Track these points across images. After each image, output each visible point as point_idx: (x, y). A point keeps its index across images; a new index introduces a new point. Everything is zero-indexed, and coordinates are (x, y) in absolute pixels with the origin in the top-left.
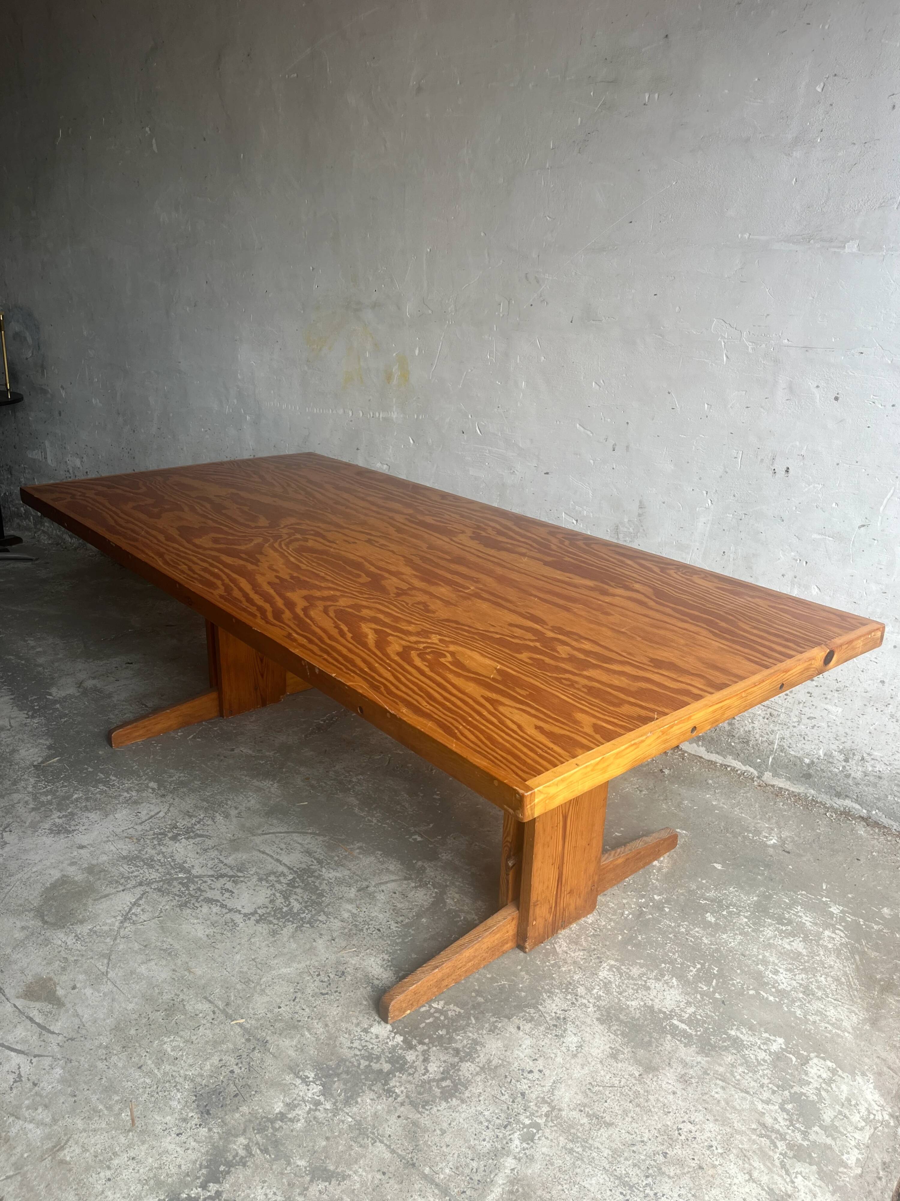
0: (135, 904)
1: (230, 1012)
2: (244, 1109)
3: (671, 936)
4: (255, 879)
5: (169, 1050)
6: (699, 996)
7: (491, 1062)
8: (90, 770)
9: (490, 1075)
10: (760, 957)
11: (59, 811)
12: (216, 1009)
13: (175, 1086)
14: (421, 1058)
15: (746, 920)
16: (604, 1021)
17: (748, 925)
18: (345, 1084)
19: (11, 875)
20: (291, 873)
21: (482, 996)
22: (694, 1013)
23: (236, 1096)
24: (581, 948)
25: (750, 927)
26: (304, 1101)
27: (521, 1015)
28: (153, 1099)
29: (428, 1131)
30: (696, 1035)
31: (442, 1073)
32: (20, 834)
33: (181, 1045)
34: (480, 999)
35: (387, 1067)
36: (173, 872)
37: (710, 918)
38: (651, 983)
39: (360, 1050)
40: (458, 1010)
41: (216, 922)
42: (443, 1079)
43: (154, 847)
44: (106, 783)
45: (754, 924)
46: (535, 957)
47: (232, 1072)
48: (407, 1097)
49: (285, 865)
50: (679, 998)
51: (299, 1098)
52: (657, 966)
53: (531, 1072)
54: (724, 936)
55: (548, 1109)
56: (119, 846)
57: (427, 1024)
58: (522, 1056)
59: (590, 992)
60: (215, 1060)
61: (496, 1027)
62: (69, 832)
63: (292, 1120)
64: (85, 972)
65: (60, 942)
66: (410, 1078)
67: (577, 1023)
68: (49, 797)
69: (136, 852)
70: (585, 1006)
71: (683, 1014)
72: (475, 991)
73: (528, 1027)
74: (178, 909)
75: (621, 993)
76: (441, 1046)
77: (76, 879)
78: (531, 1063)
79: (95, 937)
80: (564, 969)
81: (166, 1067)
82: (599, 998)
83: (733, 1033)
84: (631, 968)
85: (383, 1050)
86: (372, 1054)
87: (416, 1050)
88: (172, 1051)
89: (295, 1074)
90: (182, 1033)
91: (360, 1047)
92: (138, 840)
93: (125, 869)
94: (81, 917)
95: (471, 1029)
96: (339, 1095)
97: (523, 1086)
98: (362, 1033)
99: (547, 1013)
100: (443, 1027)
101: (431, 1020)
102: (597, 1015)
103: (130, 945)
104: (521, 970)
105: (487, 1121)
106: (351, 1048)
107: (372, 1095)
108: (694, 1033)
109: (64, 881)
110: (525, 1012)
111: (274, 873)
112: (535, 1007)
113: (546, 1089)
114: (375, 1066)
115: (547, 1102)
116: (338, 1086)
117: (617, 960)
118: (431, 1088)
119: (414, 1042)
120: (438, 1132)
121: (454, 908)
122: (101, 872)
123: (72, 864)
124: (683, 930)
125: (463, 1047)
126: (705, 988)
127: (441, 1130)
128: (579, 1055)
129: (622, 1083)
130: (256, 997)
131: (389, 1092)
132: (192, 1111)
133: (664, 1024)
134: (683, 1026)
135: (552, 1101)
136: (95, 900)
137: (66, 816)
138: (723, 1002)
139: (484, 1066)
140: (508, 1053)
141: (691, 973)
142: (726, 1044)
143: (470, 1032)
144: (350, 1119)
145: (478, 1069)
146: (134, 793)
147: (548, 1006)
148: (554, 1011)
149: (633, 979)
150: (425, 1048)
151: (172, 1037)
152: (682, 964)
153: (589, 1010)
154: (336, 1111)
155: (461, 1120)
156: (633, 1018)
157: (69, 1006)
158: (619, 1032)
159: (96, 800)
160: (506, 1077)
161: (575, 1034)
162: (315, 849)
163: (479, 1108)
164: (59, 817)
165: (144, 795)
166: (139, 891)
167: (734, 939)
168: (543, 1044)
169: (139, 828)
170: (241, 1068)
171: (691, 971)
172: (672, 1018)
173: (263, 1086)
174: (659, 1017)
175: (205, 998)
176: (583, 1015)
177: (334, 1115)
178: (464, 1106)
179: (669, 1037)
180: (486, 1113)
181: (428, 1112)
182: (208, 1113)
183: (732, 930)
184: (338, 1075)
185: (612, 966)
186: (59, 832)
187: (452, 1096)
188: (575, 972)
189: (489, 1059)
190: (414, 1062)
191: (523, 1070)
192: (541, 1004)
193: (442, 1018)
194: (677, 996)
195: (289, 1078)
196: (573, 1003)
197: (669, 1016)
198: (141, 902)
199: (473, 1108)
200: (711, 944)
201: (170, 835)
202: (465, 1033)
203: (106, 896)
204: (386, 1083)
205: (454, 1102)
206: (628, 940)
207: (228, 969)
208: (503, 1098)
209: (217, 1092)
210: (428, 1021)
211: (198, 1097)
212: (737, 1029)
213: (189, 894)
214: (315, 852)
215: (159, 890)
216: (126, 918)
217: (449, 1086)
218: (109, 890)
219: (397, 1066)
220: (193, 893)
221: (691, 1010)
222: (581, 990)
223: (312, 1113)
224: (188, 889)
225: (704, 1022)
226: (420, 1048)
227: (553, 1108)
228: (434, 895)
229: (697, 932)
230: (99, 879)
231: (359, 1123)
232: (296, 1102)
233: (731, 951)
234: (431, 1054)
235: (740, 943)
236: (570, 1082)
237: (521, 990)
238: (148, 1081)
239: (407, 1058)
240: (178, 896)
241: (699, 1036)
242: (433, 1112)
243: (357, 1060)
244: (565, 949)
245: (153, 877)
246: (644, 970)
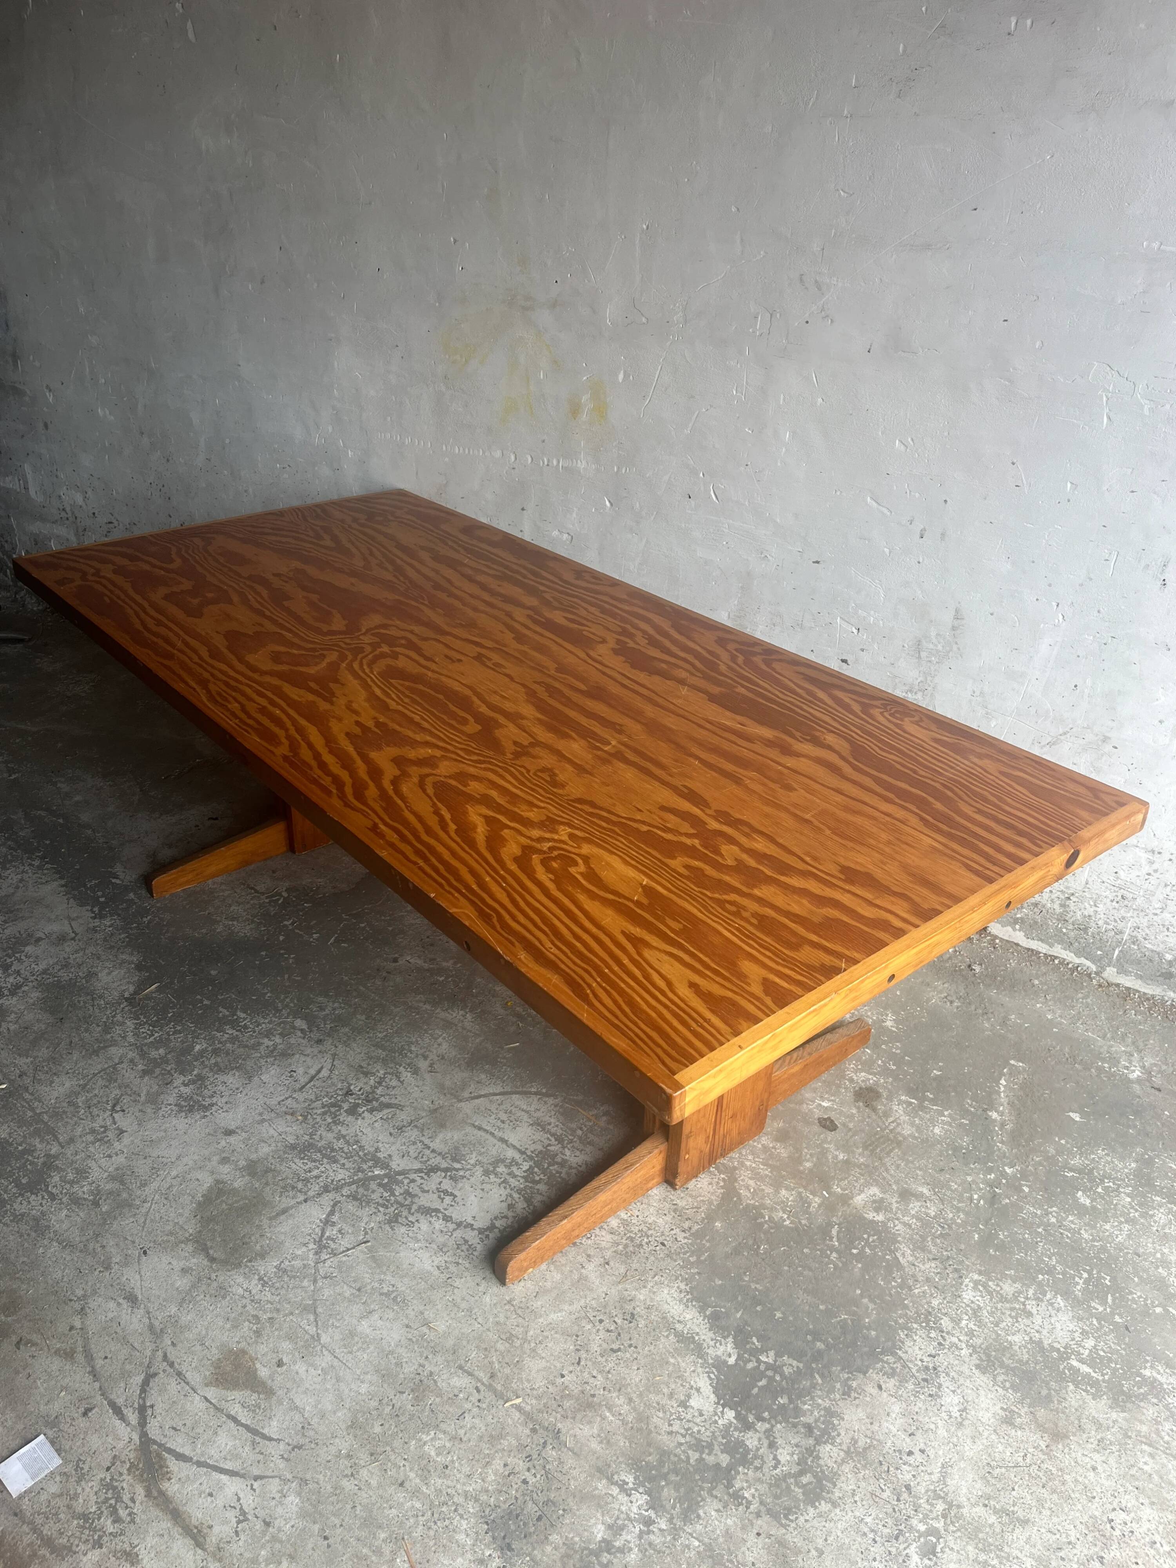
0: (327, 1222)
1: (499, 1387)
2: (555, 1538)
3: (1040, 1230)
4: (479, 1171)
5: (433, 1453)
6: (1095, 1322)
7: (856, 1442)
8: (206, 1002)
9: (859, 1462)
10: (1158, 1255)
11: (182, 1072)
12: (479, 1385)
13: (456, 1510)
14: (766, 1443)
15: (1129, 1200)
16: (986, 1368)
17: (1132, 1208)
18: (677, 1490)
19: (144, 1185)
20: (524, 1160)
21: (821, 1341)
22: (1095, 1347)
23: (539, 1519)
24: (931, 1257)
25: (1136, 1211)
26: (630, 1520)
27: (879, 1366)
28: (432, 1533)
29: (801, 1552)
30: (1104, 1381)
31: (798, 1464)
32: (137, 1114)
33: (448, 1445)
34: (820, 1345)
35: (724, 1460)
36: (365, 1167)
37: (1084, 1199)
38: (1031, 1306)
39: (684, 1436)
40: (795, 1363)
41: (444, 1245)
42: (802, 1473)
43: (330, 1130)
44: (234, 1024)
45: (1141, 1205)
46: (875, 1275)
47: (525, 1482)
48: (762, 1503)
49: (514, 1147)
50: (1072, 1327)
51: (622, 1516)
52: (1034, 1279)
53: (910, 1453)
54: (1107, 1227)
55: (944, 1506)
56: (280, 1130)
57: (761, 1388)
58: (894, 1430)
59: (958, 1324)
60: (498, 1464)
61: (850, 1388)
62: (206, 1108)
63: (621, 1550)
64: (289, 1337)
65: (240, 1291)
66: (759, 1474)
67: (952, 1374)
68: (162, 1051)
69: (307, 1137)
70: (957, 1347)
71: (1082, 1351)
72: (809, 1332)
73: (890, 1384)
74: (387, 1227)
75: (997, 1325)
76: (787, 1422)
77: (236, 1185)
78: (908, 1440)
79: (286, 1279)
80: (916, 1291)
81: (437, 1482)
82: (971, 1334)
83: (1147, 1373)
84: (1001, 1284)
85: (713, 1433)
86: (700, 1440)
87: (756, 1431)
88: (438, 1455)
89: (608, 1478)
90: (443, 1426)
91: (683, 1431)
92: (305, 1118)
93: (298, 1165)
94: (258, 1247)
95: (819, 1393)
96: (674, 1508)
97: (905, 1475)
98: (680, 1410)
99: (911, 1361)
100: (783, 1391)
101: (763, 1382)
102: (975, 1360)
103: (338, 1289)
104: (862, 1296)
105: (872, 1531)
106: (670, 1433)
107: (717, 1505)
108: (1101, 1378)
109: (219, 1190)
110: (883, 1361)
111: (503, 1161)
112: (894, 1354)
113: (935, 1478)
114: (710, 1460)
115: (940, 1497)
116: (668, 1493)
117: (980, 1273)
118: (788, 1487)
119: (751, 1418)
120: (814, 1553)
121: (752, 1202)
122: (266, 1172)
123: (225, 1161)
124: (1053, 1220)
125: (816, 1421)
126: (1101, 1309)
127: (817, 1549)
128: (966, 1423)
129: (1028, 1461)
130: (527, 1362)
131: (737, 1497)
132: (487, 1546)
133: (1062, 1367)
134: (1085, 1369)
135: (947, 1494)
136: (271, 1219)
137: (193, 1082)
138: (1127, 1329)
139: (849, 1448)
140: (875, 1427)
141: (1079, 1287)
142: (1142, 1391)
143: (819, 1397)
144: (697, 1543)
145: (842, 1454)
146: (278, 1040)
147: (910, 1351)
148: (919, 1357)
149: (1007, 1301)
150: (768, 1426)
151: (432, 1433)
152: (1064, 1273)
153: (963, 1352)
154: (675, 1532)
155: (839, 1534)
156: (1020, 1361)
157: (280, 1393)
158: (1008, 1385)
159: (227, 1054)
160: (881, 1463)
161: (954, 1392)
162: (547, 1118)
163: (857, 1514)
164: (185, 1085)
165: (292, 1041)
166: (327, 1200)
167: (1121, 1230)
168: (917, 1410)
169: (301, 1096)
170: (535, 1475)
171: (1078, 1283)
172: (1069, 1358)
173: (571, 1502)
174: (1052, 1358)
175: (461, 1367)
176: (957, 1362)
177: (674, 1539)
178: (837, 1511)
179: (1071, 1387)
180: (868, 1520)
181: (793, 1525)
182: (509, 1548)
183: (1115, 1216)
184: (665, 1477)
185: (976, 1283)
186: (191, 1110)
187: (818, 1498)
188: (932, 1295)
189: (852, 1439)
190: (758, 1449)
191: (900, 1451)
192: (900, 1349)
193: (778, 1378)
194: (1068, 1323)
195: (601, 1485)
196: (940, 1344)
197: (1064, 1356)
198: (335, 1218)
199: (850, 1514)
200: (1093, 1240)
201: (346, 1106)
202: (812, 1399)
203: (284, 1211)
204: (730, 1485)
205: (824, 1506)
206: (988, 1240)
207: (480, 1320)
208: (885, 1495)
209: (513, 1515)
210: (760, 1384)
211: (491, 1525)
212: (1152, 1367)
213: (397, 1202)
214: (550, 1124)
215: (354, 1197)
216: (321, 1246)
217: (811, 1483)
218: (287, 1202)
219: (738, 1456)
220: (400, 1199)
221: (1090, 1343)
222: (945, 1323)
223: (645, 1537)
224: (393, 1194)
225: (1110, 1360)
226: (761, 1426)
227: (950, 1505)
228: (722, 1184)
229: (1072, 1222)
230: (267, 1184)
231: (709, 1548)
232: (620, 1522)
233: (1121, 1250)
234: (777, 1435)
235: (1129, 1237)
236: (962, 1465)
237: (869, 1328)
238: (418, 1505)
239: (748, 1443)
240: (383, 1206)
241: (1108, 1382)
242: (800, 1524)
243: (684, 1452)
244: (911, 1259)
245: (340, 1177)
246: (1018, 1285)
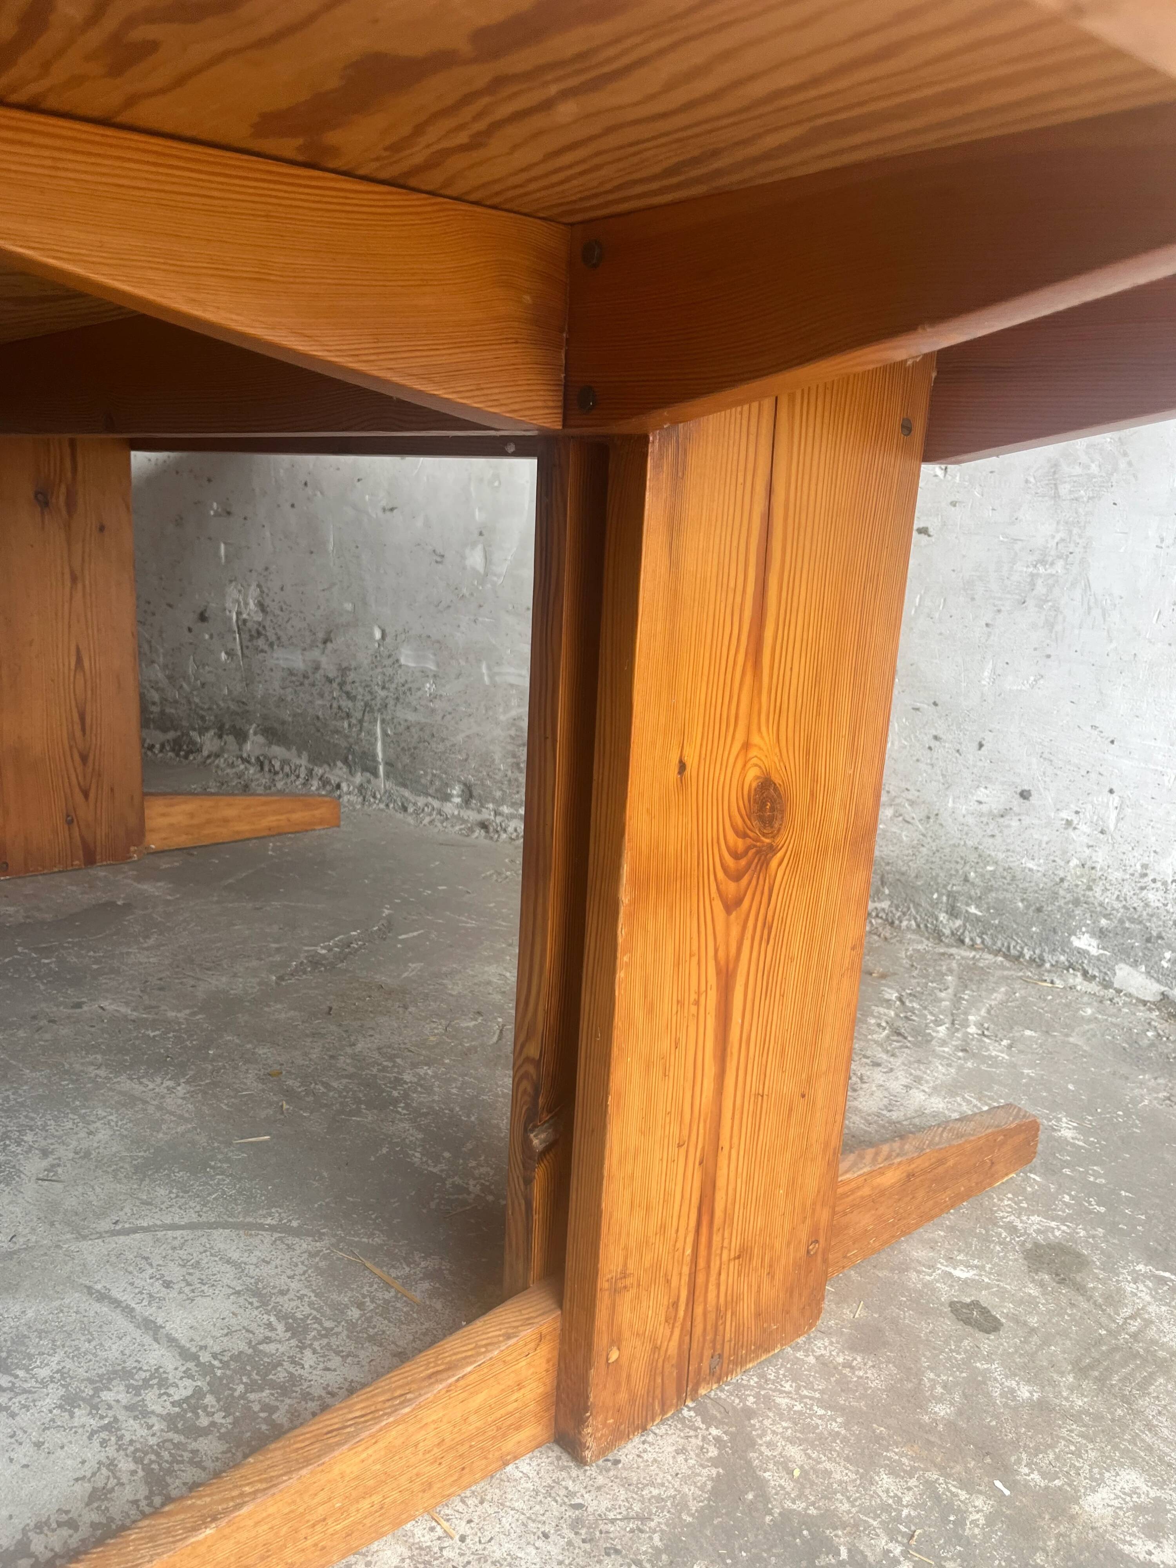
4: (54, 1394)
20: (188, 1375)
49: (172, 1341)
111: (126, 1374)
162: (282, 1281)
214: (283, 1293)
